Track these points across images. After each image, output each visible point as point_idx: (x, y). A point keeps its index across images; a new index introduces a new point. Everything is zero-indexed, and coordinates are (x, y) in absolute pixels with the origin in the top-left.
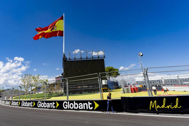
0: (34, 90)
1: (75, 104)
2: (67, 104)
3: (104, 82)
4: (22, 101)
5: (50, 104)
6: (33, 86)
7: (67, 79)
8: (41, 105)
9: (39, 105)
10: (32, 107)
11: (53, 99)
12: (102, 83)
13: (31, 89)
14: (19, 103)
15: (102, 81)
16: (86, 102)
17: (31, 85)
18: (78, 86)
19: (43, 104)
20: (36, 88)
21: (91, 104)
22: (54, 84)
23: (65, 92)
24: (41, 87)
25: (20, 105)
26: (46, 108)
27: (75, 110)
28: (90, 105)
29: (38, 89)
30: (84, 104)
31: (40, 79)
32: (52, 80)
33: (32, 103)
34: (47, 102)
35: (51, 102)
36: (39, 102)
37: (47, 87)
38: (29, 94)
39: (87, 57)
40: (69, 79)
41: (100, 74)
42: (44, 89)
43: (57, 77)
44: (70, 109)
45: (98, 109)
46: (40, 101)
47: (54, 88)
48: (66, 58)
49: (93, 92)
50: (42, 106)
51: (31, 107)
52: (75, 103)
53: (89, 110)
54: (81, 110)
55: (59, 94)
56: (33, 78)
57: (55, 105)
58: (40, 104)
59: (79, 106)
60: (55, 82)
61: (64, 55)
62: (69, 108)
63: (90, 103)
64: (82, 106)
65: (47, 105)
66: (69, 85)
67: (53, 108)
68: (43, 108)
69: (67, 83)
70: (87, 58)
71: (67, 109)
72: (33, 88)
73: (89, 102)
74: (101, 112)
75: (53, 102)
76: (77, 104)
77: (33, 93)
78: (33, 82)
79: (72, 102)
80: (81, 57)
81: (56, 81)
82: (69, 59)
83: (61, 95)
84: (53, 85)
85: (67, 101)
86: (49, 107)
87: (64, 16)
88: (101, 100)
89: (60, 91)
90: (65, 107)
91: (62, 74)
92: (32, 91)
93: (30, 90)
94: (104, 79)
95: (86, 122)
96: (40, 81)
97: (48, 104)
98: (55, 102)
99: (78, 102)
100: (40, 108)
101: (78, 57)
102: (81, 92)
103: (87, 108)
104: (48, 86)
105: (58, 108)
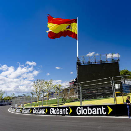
0: (46, 96)
1: (88, 110)
3: (117, 86)
4: (34, 108)
5: (63, 110)
6: (45, 92)
7: (81, 84)
8: (53, 112)
9: (51, 112)
10: (44, 114)
11: (67, 105)
12: (115, 87)
13: (44, 95)
14: (31, 111)
15: (115, 85)
16: (100, 107)
17: (44, 91)
18: (92, 91)
19: (55, 111)
20: (49, 94)
21: (105, 109)
22: (68, 90)
23: (79, 97)
24: (54, 92)
25: (32, 113)
26: (59, 114)
27: (89, 115)
28: (104, 110)
29: (51, 94)
30: (97, 109)
31: (53, 84)
32: (66, 85)
33: (44, 110)
34: (60, 108)
35: (64, 108)
37: (60, 92)
38: (42, 100)
39: (101, 61)
40: (83, 84)
41: (113, 78)
42: (57, 95)
43: (71, 81)
44: (84, 115)
45: (111, 114)
46: (53, 108)
47: (68, 94)
48: (80, 62)
49: (108, 96)
50: (55, 112)
51: (43, 114)
52: (89, 108)
53: (102, 115)
54: (95, 115)
55: (73, 100)
56: (46, 83)
57: (68, 111)
58: (53, 110)
59: (92, 111)
60: (69, 86)
61: (78, 59)
62: (82, 114)
63: (104, 107)
64: (96, 111)
65: (60, 111)
66: (82, 90)
67: (66, 115)
68: (56, 114)
69: (81, 88)
70: (101, 62)
71: (81, 115)
72: (46, 94)
73: (103, 107)
74: (114, 117)
75: (66, 108)
76: (90, 109)
77: (46, 99)
78: (45, 87)
80: (95, 61)
81: (70, 86)
82: (83, 63)
83: (76, 100)
84: (67, 90)
85: (81, 107)
86: (62, 113)
87: (77, 19)
88: (114, 104)
89: (74, 96)
90: (79, 112)
91: (76, 79)
92: (45, 97)
93: (42, 96)
94: (116, 83)
95: (99, 127)
96: (53, 87)
97: (61, 111)
98: (68, 108)
99: (92, 107)
100: (52, 114)
101: (92, 61)
102: (95, 97)
103: (101, 113)
104: (62, 91)
105: (72, 114)
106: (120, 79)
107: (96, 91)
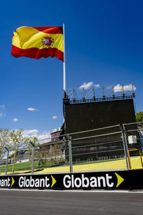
0: (13, 156)
2: (71, 180)
3: (131, 140)
5: (41, 180)
6: (11, 150)
7: (70, 135)
8: (24, 183)
9: (21, 184)
10: (10, 188)
11: (47, 171)
12: (128, 141)
13: (8, 155)
15: (127, 138)
16: (103, 174)
17: (8, 147)
18: (90, 147)
19: (28, 182)
20: (17, 153)
21: (111, 177)
22: (49, 145)
23: (67, 158)
24: (26, 151)
26: (34, 187)
27: (85, 189)
28: (109, 179)
29: (21, 154)
30: (98, 178)
31: (24, 136)
33: (9, 180)
34: (35, 177)
35: (43, 176)
36: (22, 177)
37: (36, 150)
38: (5, 164)
39: (104, 96)
40: (73, 136)
41: (125, 125)
42: (31, 154)
43: (54, 132)
44: (75, 188)
45: (122, 187)
46: (24, 176)
47: (48, 152)
48: (69, 99)
50: (27, 184)
51: (7, 187)
53: (107, 188)
54: (95, 188)
55: (58, 163)
56: (12, 135)
58: (24, 181)
59: (90, 181)
60: (50, 140)
61: (65, 93)
62: (73, 186)
63: (109, 175)
64: (95, 181)
65: (35, 182)
66: (72, 145)
67: (45, 188)
68: (29, 188)
69: (70, 143)
70: (104, 99)
71: (71, 188)
72: (11, 153)
73: (107, 175)
74: (127, 192)
75: (46, 177)
76: (87, 178)
77: (12, 162)
78: (10, 142)
79: (78, 175)
80: (94, 97)
81: (52, 139)
82: (74, 101)
83: (62, 164)
84: (47, 146)
85: (70, 175)
86: (38, 186)
88: (126, 169)
89: (60, 157)
90: (67, 184)
91: (62, 128)
92: (9, 158)
93: (5, 157)
94: (130, 134)
96: (24, 141)
97: (37, 181)
99: (89, 175)
100: (23, 188)
101: (89, 97)
102: (95, 158)
103: (104, 186)
104: (39, 148)
105: (55, 187)
106: (136, 127)
107: (96, 148)
